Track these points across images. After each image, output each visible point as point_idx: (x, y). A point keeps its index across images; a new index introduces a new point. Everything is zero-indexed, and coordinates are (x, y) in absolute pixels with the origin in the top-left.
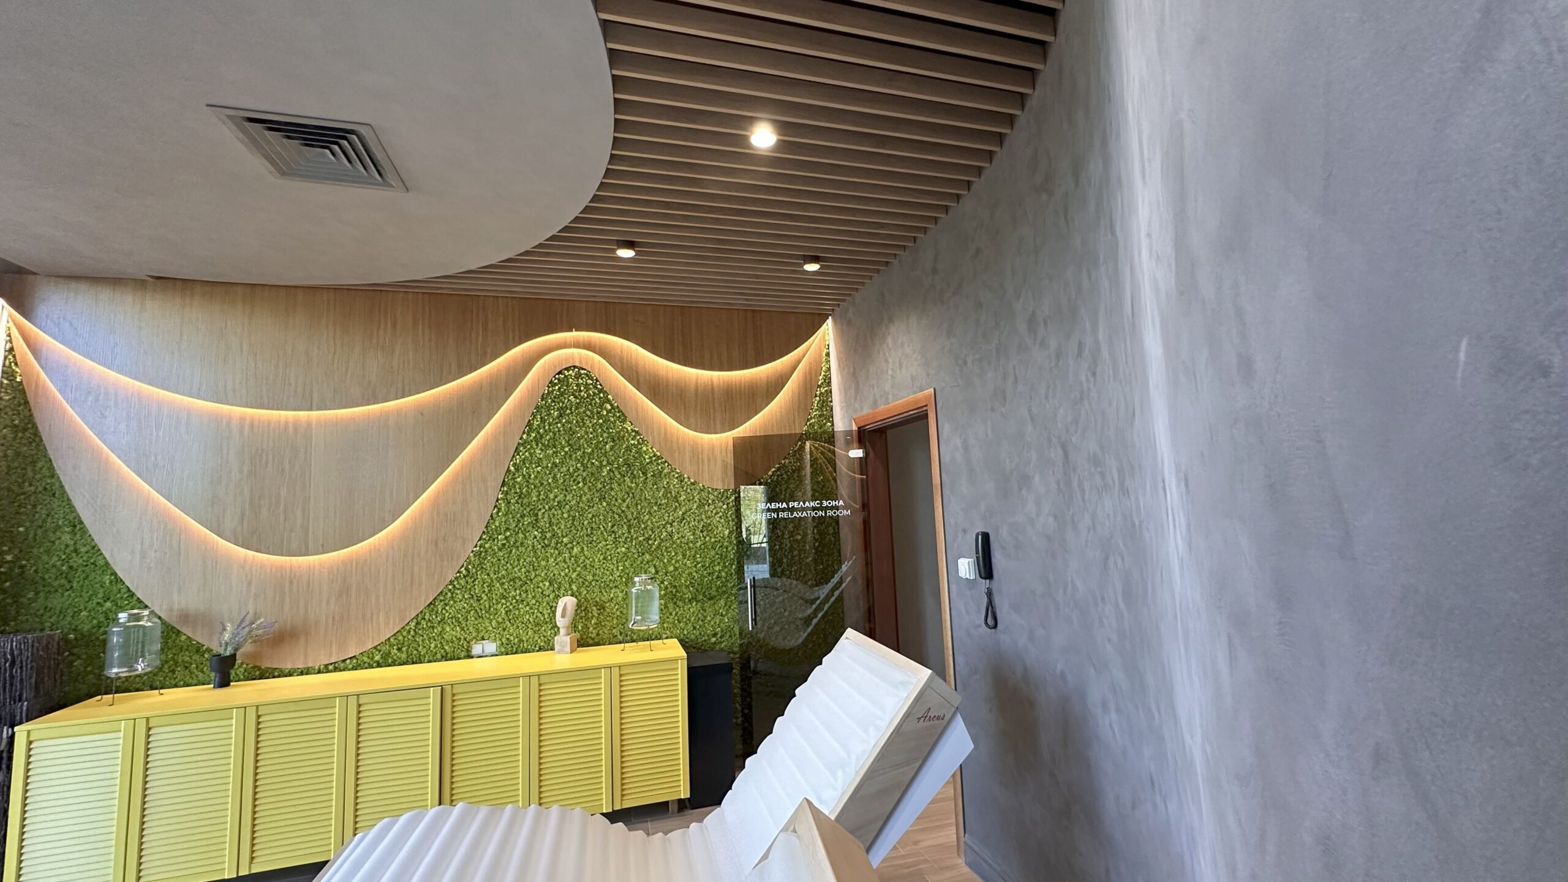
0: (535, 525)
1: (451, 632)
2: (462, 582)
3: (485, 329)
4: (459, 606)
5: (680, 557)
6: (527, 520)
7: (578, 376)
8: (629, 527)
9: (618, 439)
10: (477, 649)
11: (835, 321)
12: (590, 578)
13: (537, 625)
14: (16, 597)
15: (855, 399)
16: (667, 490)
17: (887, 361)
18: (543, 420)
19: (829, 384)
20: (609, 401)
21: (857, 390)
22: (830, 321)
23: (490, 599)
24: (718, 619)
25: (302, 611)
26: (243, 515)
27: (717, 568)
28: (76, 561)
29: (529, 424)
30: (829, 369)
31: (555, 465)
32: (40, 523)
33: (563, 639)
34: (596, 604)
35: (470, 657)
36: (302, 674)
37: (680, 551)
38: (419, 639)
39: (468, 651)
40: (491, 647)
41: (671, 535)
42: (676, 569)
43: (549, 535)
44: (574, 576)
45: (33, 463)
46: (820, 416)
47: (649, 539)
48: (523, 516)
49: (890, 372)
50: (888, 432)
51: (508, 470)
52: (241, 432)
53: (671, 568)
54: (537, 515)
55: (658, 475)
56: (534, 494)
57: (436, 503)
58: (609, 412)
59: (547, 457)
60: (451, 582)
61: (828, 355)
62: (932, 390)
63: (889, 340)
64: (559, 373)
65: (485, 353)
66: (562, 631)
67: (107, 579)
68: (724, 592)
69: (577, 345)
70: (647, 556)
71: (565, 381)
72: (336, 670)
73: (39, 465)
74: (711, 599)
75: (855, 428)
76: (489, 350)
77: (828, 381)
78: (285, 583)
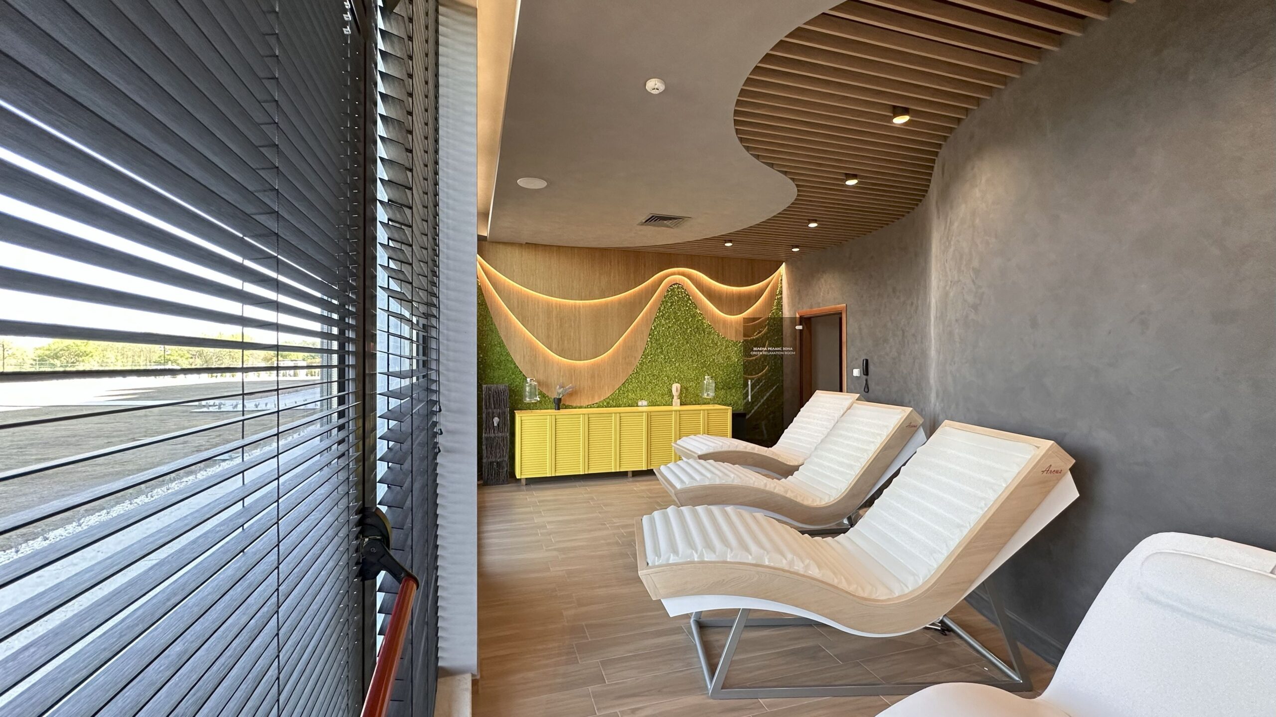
0: (661, 352)
1: (631, 396)
2: (635, 375)
3: (645, 266)
4: (634, 385)
5: (718, 370)
6: (659, 351)
7: (678, 288)
8: (698, 356)
9: (694, 316)
10: (640, 403)
11: (787, 265)
12: (682, 377)
13: (662, 395)
14: (484, 371)
15: (799, 303)
16: (713, 341)
17: (820, 289)
18: (665, 307)
19: (781, 294)
20: (690, 300)
21: (800, 299)
22: (784, 263)
23: (645, 383)
24: (732, 397)
25: (578, 383)
26: (559, 342)
27: (732, 376)
28: (503, 358)
29: (659, 309)
30: (782, 287)
31: (669, 327)
32: (489, 342)
33: (676, 401)
34: (685, 388)
35: (637, 406)
36: (579, 408)
37: (717, 367)
38: (620, 398)
39: (637, 404)
40: (645, 403)
41: (714, 360)
42: (716, 375)
43: (667, 357)
44: (677, 375)
45: (486, 318)
47: (705, 361)
48: (657, 349)
49: (822, 294)
51: (652, 329)
52: (556, 308)
53: (714, 375)
54: (662, 349)
55: (709, 333)
56: (661, 339)
57: (625, 340)
58: (690, 304)
59: (666, 323)
60: (631, 375)
61: (781, 280)
62: (845, 305)
63: (822, 280)
64: (671, 286)
65: (645, 278)
66: (675, 398)
67: (513, 366)
68: (735, 386)
69: (679, 274)
70: (705, 369)
71: (673, 290)
72: (591, 407)
73: (488, 319)
74: (729, 389)
75: (798, 316)
76: (646, 276)
78: (572, 373)
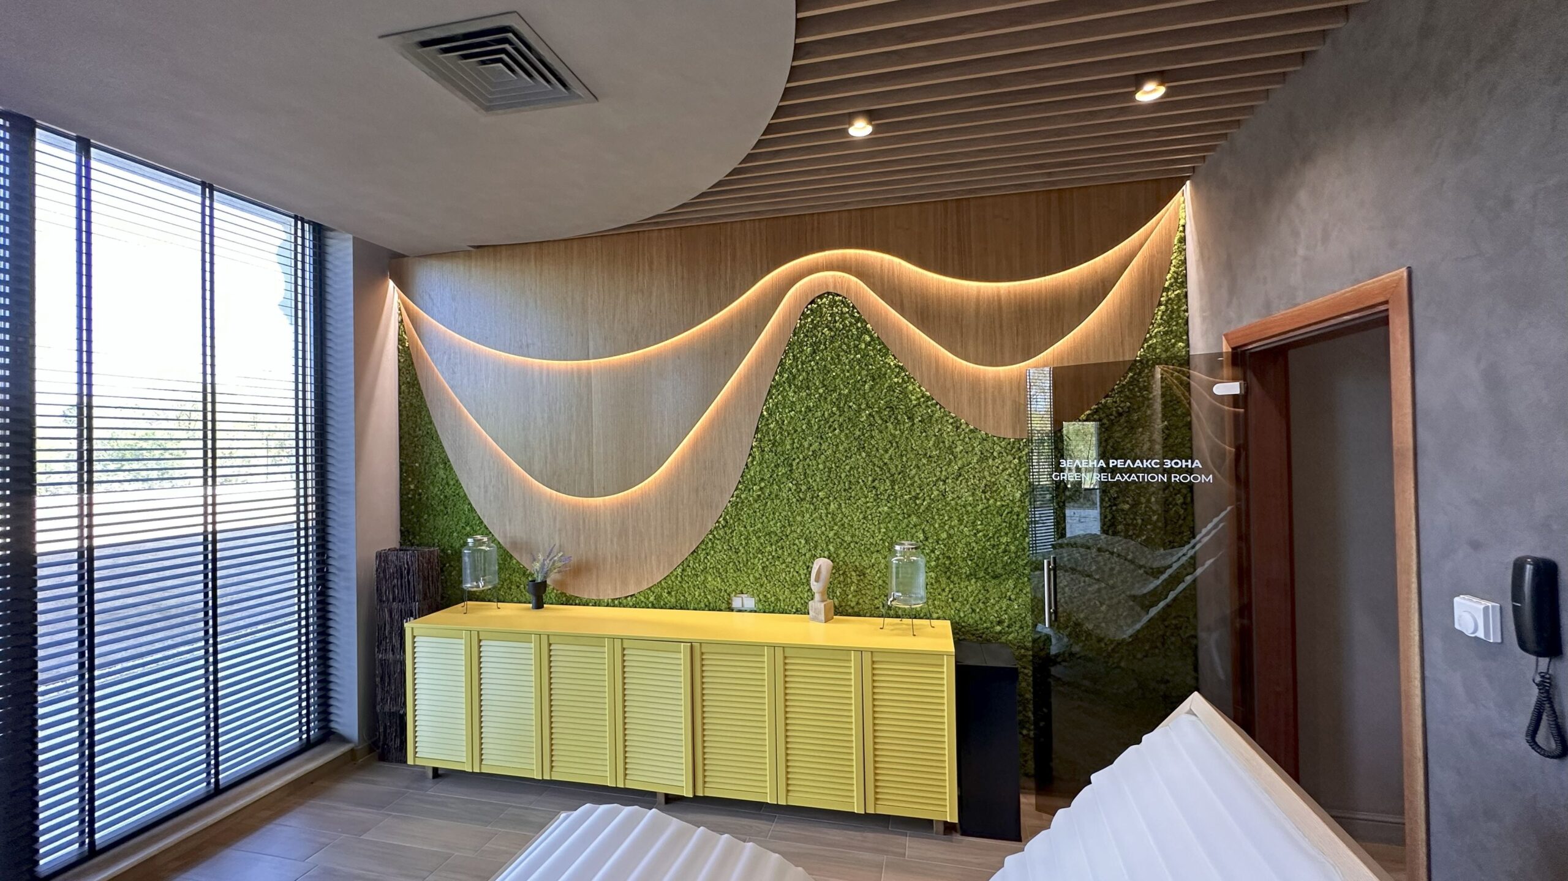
0: (789, 476)
1: (713, 582)
2: (721, 532)
3: (734, 259)
4: (719, 556)
5: (955, 522)
6: (782, 470)
7: (833, 304)
8: (893, 482)
9: (877, 377)
10: (736, 603)
11: (1196, 187)
12: (848, 539)
13: (794, 584)
14: (419, 517)
15: (1229, 304)
16: (939, 440)
17: (1295, 234)
18: (795, 358)
19: (1184, 284)
20: (867, 332)
21: (1233, 291)
22: (1188, 187)
23: (747, 553)
24: (1004, 603)
25: (593, 547)
26: (546, 458)
27: (1004, 540)
28: (448, 492)
29: (782, 364)
30: (1184, 262)
31: (809, 409)
32: (426, 460)
33: (817, 605)
34: (856, 569)
35: (731, 609)
36: (595, 605)
37: (955, 515)
38: (685, 586)
39: (729, 603)
40: (750, 602)
41: (944, 494)
42: (950, 536)
43: (804, 488)
44: (831, 534)
45: (420, 412)
46: (1166, 333)
47: (916, 498)
48: (777, 466)
49: (1301, 251)
50: (1292, 353)
51: (762, 415)
52: (541, 383)
53: (944, 535)
54: (791, 465)
55: (927, 420)
56: (788, 442)
57: (696, 449)
58: (868, 344)
59: (800, 399)
60: (711, 532)
61: (1183, 240)
62: (1404, 272)
63: (1303, 196)
64: (813, 302)
65: (734, 287)
66: (817, 597)
67: (466, 507)
68: (1014, 571)
69: (830, 266)
70: (914, 519)
71: (817, 312)
72: (620, 605)
73: (423, 414)
74: (995, 577)
75: (1226, 348)
76: (738, 284)
77: (1181, 281)
78: (580, 522)
